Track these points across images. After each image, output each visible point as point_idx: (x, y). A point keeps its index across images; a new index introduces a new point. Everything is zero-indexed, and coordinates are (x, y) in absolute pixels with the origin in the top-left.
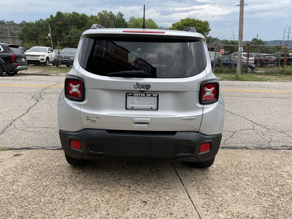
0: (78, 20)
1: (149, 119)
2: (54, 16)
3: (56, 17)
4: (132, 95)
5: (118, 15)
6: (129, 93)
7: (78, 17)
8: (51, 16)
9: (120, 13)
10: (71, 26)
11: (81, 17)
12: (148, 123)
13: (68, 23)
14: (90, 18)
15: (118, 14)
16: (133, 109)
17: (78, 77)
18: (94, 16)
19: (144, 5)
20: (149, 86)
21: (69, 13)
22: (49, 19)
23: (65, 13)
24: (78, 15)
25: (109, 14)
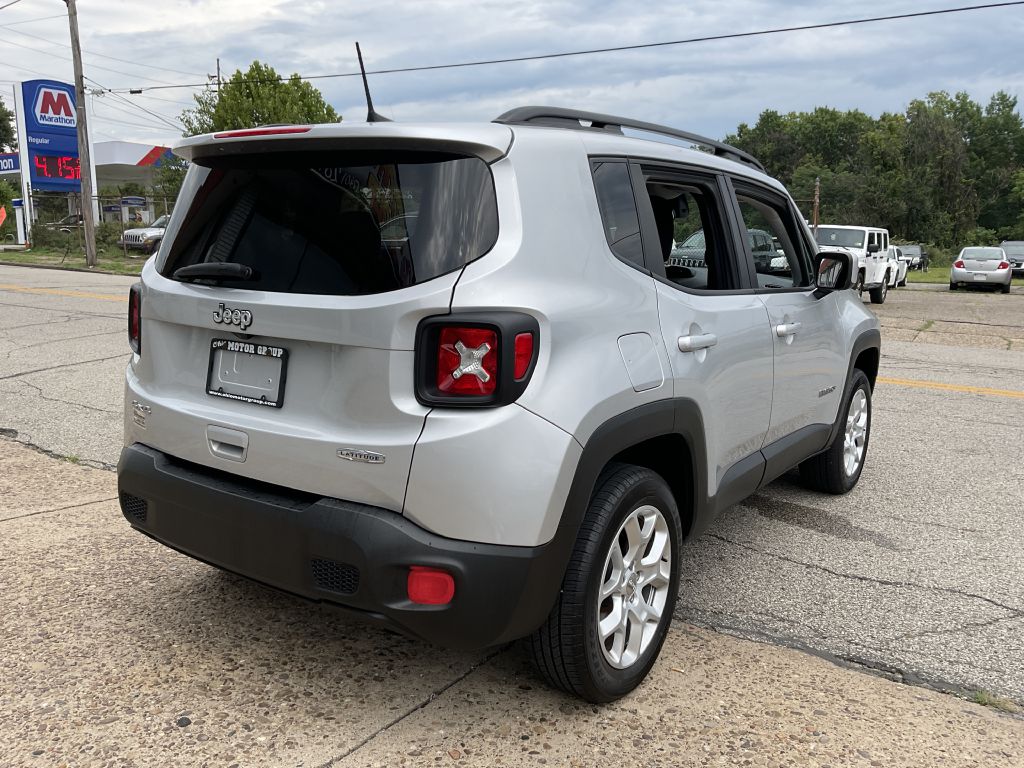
0: (830, 135)
2: (752, 126)
3: (757, 129)
5: (992, 106)
6: (217, 341)
7: (833, 124)
8: (742, 128)
9: (1003, 97)
10: (803, 155)
11: (843, 125)
13: (794, 147)
14: (877, 122)
15: (993, 98)
18: (896, 115)
19: (357, 44)
20: (247, 317)
21: (801, 114)
22: (733, 137)
23: (790, 115)
24: (833, 115)
25: (953, 105)
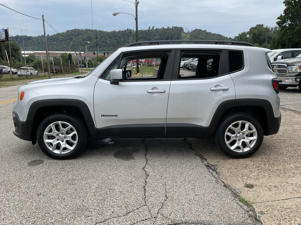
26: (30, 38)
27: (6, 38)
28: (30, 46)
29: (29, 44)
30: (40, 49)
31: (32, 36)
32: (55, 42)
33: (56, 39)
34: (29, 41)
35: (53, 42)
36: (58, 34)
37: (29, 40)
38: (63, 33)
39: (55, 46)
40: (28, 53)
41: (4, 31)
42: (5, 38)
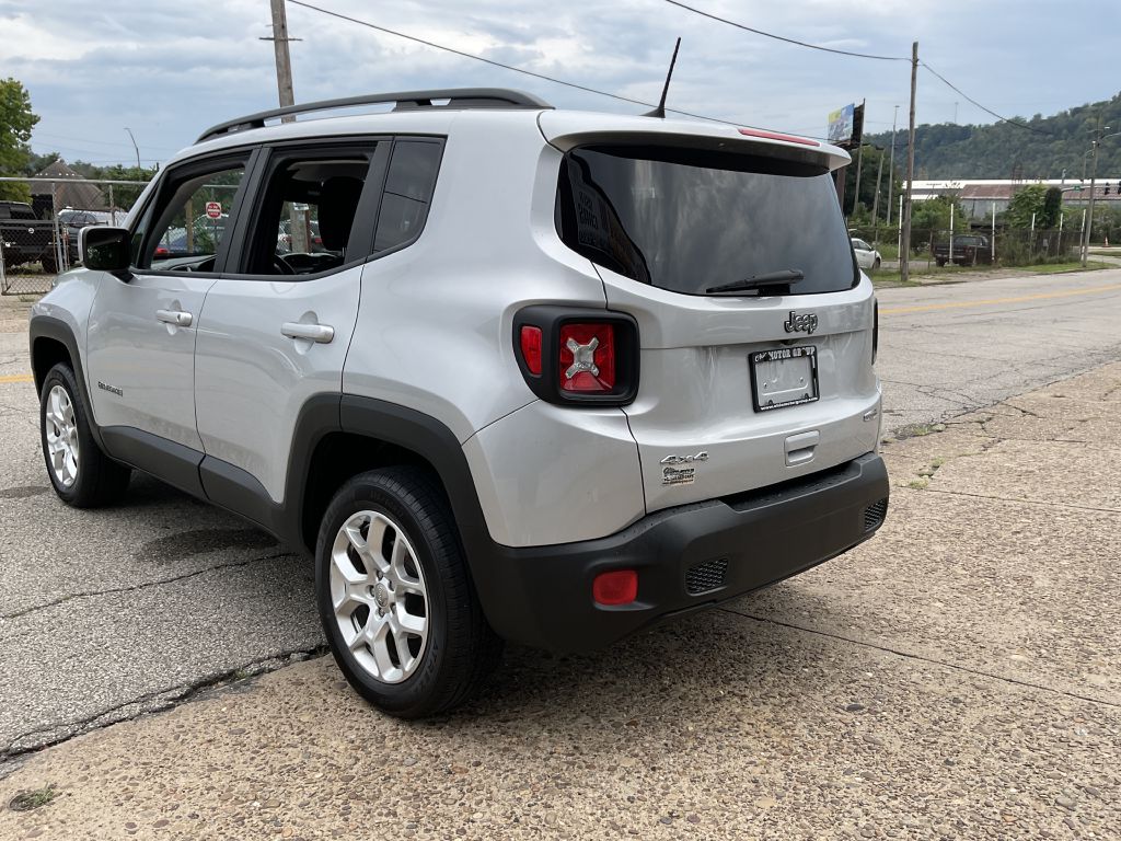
1: (815, 433)
4: (767, 359)
6: (758, 353)
12: (810, 449)
16: (772, 407)
17: (607, 308)
19: (679, 39)
20: (813, 320)
26: (966, 132)
27: (853, 136)
28: (960, 162)
29: (960, 155)
30: (996, 173)
31: (976, 124)
32: (1059, 144)
33: (1065, 131)
34: (961, 143)
35: (1051, 141)
36: (1076, 111)
37: (960, 140)
38: (1103, 104)
39: (1056, 156)
40: (931, 187)
41: (852, 112)
42: (850, 136)
